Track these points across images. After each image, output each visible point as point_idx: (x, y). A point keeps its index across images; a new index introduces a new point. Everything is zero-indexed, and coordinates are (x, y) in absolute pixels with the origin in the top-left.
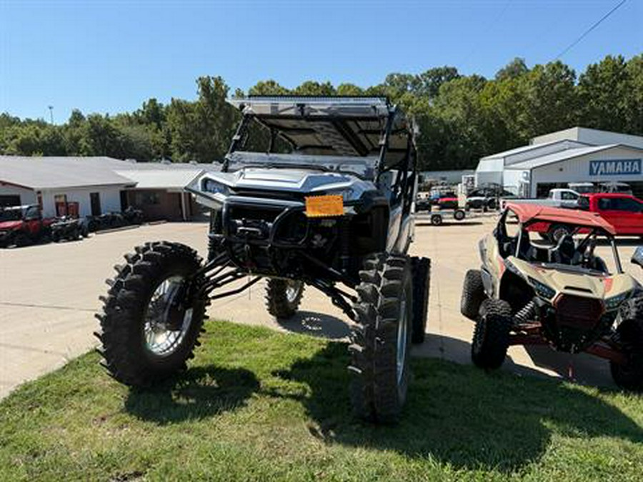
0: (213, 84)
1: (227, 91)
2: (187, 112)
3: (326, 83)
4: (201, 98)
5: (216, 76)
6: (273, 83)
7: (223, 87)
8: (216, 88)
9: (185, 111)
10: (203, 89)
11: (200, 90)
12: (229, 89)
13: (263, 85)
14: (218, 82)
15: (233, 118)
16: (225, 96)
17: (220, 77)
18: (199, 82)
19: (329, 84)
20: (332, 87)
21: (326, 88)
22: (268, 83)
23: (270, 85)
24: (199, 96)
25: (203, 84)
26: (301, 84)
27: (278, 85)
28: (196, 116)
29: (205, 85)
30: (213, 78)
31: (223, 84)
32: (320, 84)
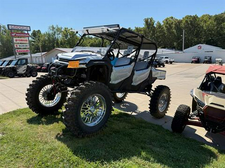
0: (149, 20)
1: (154, 23)
2: (140, 31)
3: (195, 15)
4: (145, 26)
5: (151, 18)
6: (172, 18)
7: (153, 21)
8: (150, 22)
9: (139, 31)
10: (146, 23)
11: (145, 23)
12: (155, 21)
13: (168, 19)
14: (151, 19)
15: (155, 32)
16: (153, 24)
17: (152, 18)
18: (145, 20)
19: (196, 15)
20: (197, 16)
21: (194, 17)
22: (170, 18)
23: (171, 18)
24: (144, 25)
25: (146, 21)
26: (184, 17)
27: (174, 18)
28: (142, 32)
29: (147, 21)
30: (149, 18)
31: (153, 20)
32: (192, 16)
